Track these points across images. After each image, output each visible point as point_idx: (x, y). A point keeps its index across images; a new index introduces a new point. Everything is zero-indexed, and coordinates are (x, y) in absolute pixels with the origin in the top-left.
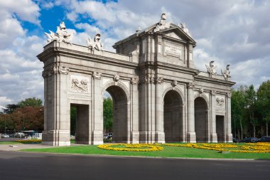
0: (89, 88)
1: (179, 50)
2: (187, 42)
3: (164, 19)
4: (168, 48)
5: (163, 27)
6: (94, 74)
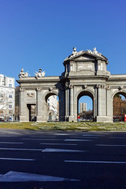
0: (36, 96)
1: (91, 66)
2: (95, 60)
3: (75, 51)
4: (81, 66)
5: (74, 55)
6: (38, 89)
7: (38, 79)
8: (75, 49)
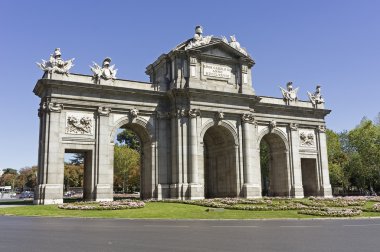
3: (199, 34)
4: (210, 69)
5: (198, 43)
6: (100, 110)
7: (103, 82)
8: (200, 30)
